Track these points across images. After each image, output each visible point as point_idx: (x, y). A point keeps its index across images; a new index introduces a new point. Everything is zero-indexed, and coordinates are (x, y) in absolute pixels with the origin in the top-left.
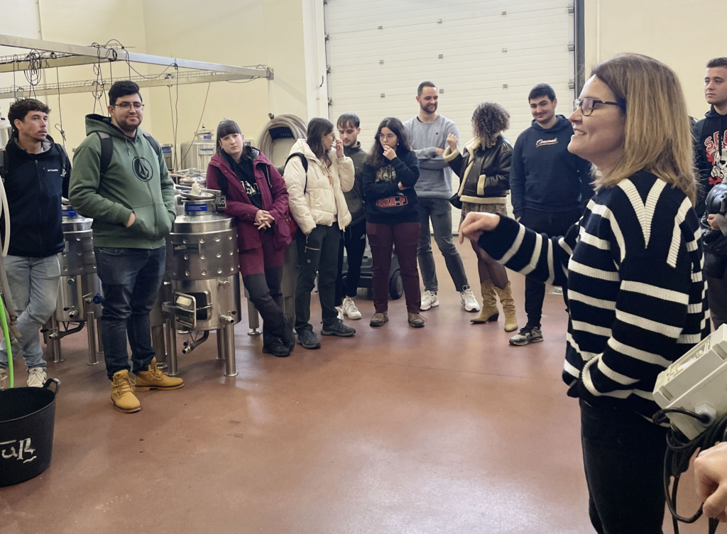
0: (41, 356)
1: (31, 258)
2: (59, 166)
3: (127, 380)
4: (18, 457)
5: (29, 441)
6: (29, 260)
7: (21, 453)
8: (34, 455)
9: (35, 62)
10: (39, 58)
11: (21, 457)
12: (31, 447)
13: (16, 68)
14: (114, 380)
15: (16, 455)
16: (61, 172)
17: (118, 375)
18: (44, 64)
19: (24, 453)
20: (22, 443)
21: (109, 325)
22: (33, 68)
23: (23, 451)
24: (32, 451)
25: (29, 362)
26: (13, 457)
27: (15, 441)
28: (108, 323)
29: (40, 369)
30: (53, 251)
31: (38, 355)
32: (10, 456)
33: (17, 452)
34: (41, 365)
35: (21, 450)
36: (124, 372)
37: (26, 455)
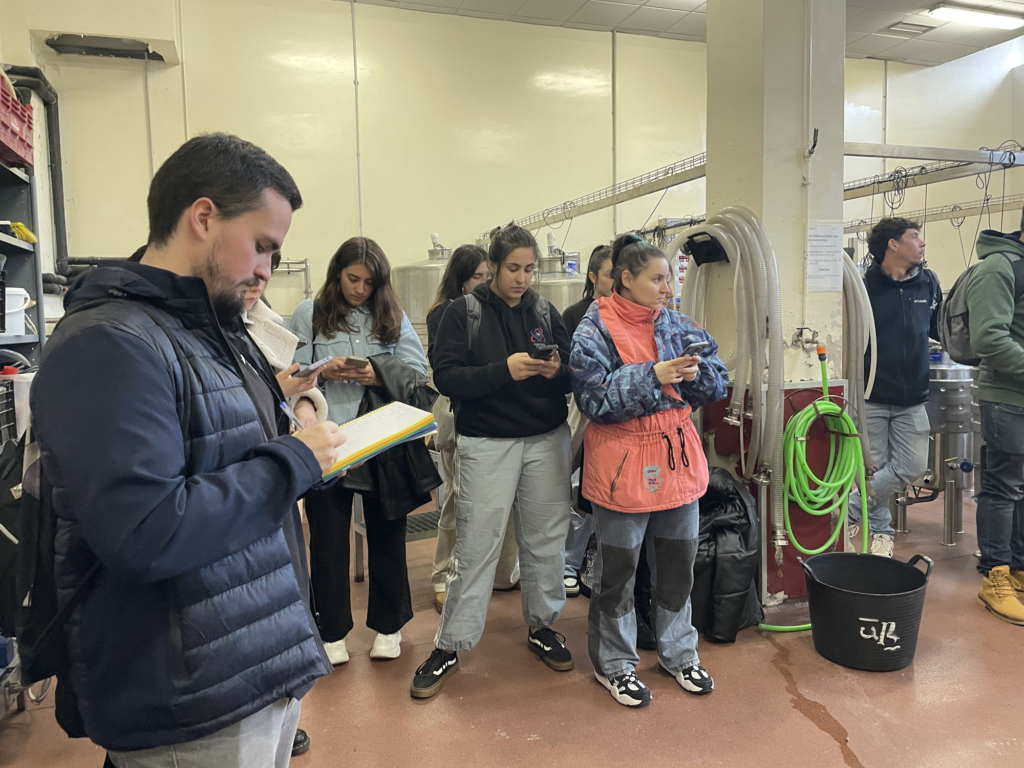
0: (889, 522)
1: (893, 407)
2: (929, 297)
3: (1008, 579)
4: (878, 641)
5: (893, 625)
6: (890, 410)
7: (882, 637)
8: (898, 643)
9: (899, 182)
10: (906, 176)
11: (882, 642)
12: (895, 633)
13: (876, 191)
14: (991, 577)
15: (876, 638)
16: (930, 304)
17: (998, 571)
18: (910, 183)
19: (886, 639)
20: (885, 625)
21: (993, 505)
22: (898, 189)
23: (885, 636)
24: (895, 638)
25: (875, 526)
26: (872, 638)
27: (877, 621)
28: (991, 501)
29: (887, 537)
30: (918, 400)
31: (886, 520)
32: (870, 637)
33: (878, 634)
34: (889, 533)
35: (883, 633)
36: (1005, 569)
37: (889, 642)
